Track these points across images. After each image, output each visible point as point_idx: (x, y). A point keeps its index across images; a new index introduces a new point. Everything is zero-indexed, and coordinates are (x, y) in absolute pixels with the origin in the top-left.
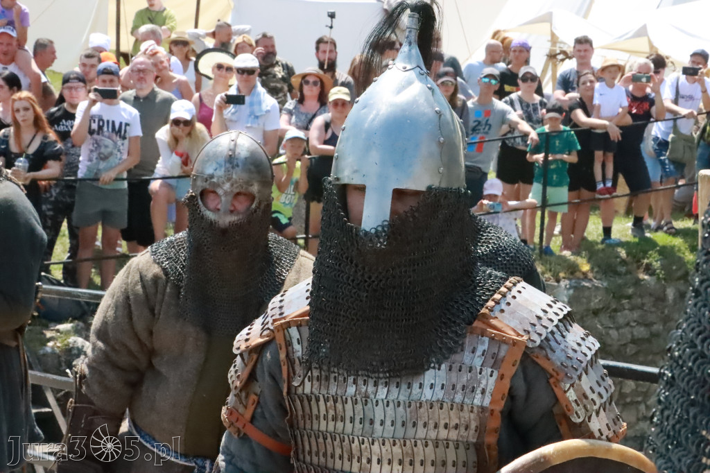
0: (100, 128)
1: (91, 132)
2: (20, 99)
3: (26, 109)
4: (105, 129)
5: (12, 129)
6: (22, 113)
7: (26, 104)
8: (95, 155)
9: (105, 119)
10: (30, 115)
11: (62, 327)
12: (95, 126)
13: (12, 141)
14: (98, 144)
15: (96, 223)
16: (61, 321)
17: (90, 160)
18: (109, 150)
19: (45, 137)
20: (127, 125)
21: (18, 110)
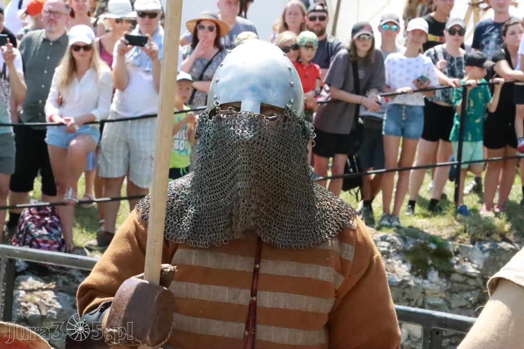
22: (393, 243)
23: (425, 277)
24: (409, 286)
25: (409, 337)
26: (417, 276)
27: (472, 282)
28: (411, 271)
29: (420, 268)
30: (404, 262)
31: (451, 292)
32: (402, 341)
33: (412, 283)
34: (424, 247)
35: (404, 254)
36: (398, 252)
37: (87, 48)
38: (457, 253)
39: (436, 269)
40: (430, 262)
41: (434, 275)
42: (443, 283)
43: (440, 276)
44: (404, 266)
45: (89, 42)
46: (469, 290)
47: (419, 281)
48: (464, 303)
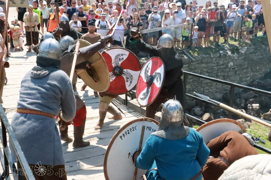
0: (153, 19)
1: (152, 20)
2: (136, 14)
3: (137, 16)
4: (154, 19)
5: (133, 20)
6: (136, 17)
7: (137, 15)
8: (152, 25)
9: (154, 18)
10: (137, 17)
11: (143, 59)
12: (152, 19)
13: (133, 22)
14: (153, 22)
15: (152, 37)
16: (143, 57)
17: (151, 26)
18: (155, 24)
19: (139, 22)
20: (158, 19)
21: (135, 16)
22: (228, 48)
23: (234, 54)
24: (231, 56)
25: (231, 66)
26: (232, 54)
27: (243, 55)
28: (231, 53)
29: (233, 53)
30: (230, 51)
31: (239, 57)
32: (229, 66)
33: (231, 55)
34: (234, 48)
35: (230, 50)
36: (229, 50)
37: (168, 13)
38: (240, 49)
39: (236, 52)
40: (235, 51)
41: (236, 54)
42: (237, 55)
43: (237, 54)
44: (230, 52)
45: (168, 12)
46: (242, 56)
47: (233, 55)
48: (242, 59)
